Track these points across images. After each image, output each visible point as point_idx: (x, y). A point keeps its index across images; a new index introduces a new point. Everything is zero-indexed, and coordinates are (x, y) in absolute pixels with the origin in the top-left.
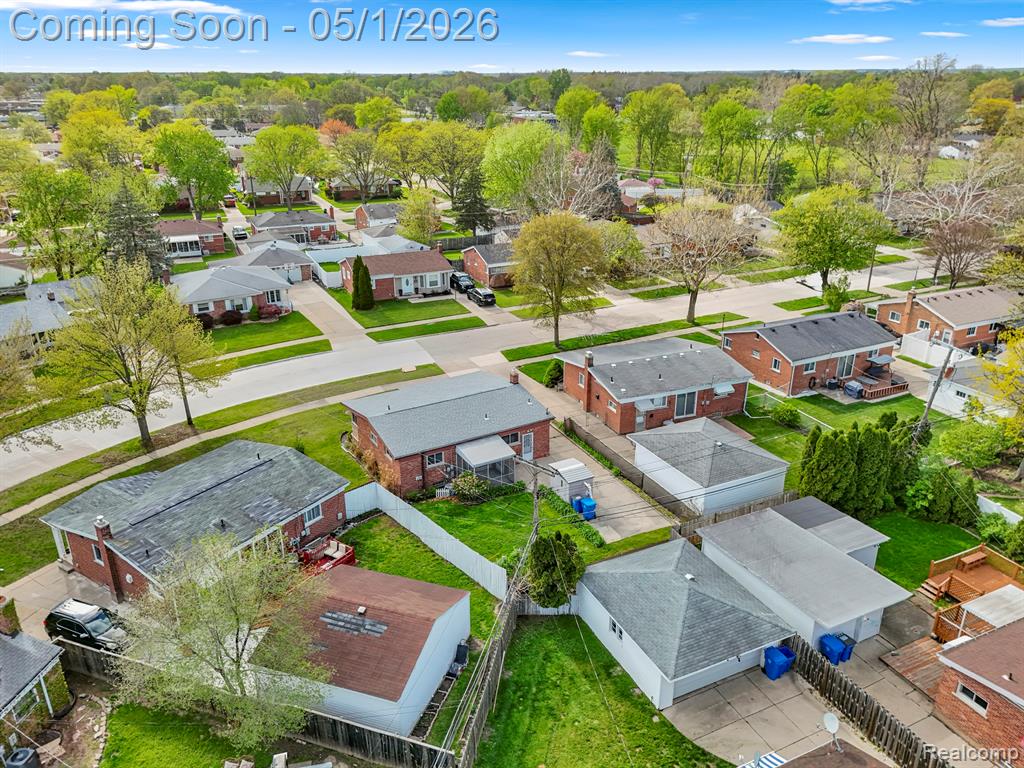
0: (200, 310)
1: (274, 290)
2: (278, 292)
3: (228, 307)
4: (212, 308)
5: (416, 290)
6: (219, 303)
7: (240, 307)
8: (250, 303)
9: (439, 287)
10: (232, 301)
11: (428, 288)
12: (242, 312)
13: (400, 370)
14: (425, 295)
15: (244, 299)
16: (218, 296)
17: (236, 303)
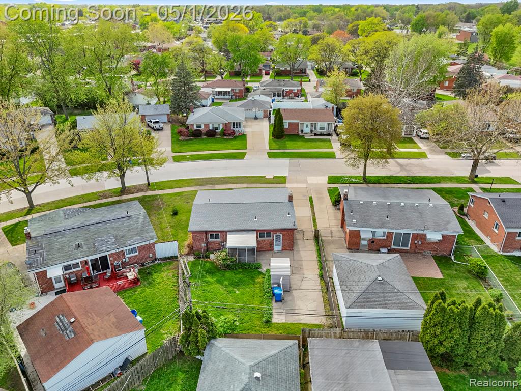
0: (197, 127)
1: (238, 122)
2: (239, 123)
3: (211, 128)
4: (203, 127)
5: (312, 131)
6: (207, 125)
7: (216, 129)
8: (221, 127)
9: (325, 131)
10: (213, 125)
11: (318, 131)
12: (217, 131)
13: (265, 177)
14: (316, 135)
15: (219, 125)
16: (206, 122)
17: (215, 126)
